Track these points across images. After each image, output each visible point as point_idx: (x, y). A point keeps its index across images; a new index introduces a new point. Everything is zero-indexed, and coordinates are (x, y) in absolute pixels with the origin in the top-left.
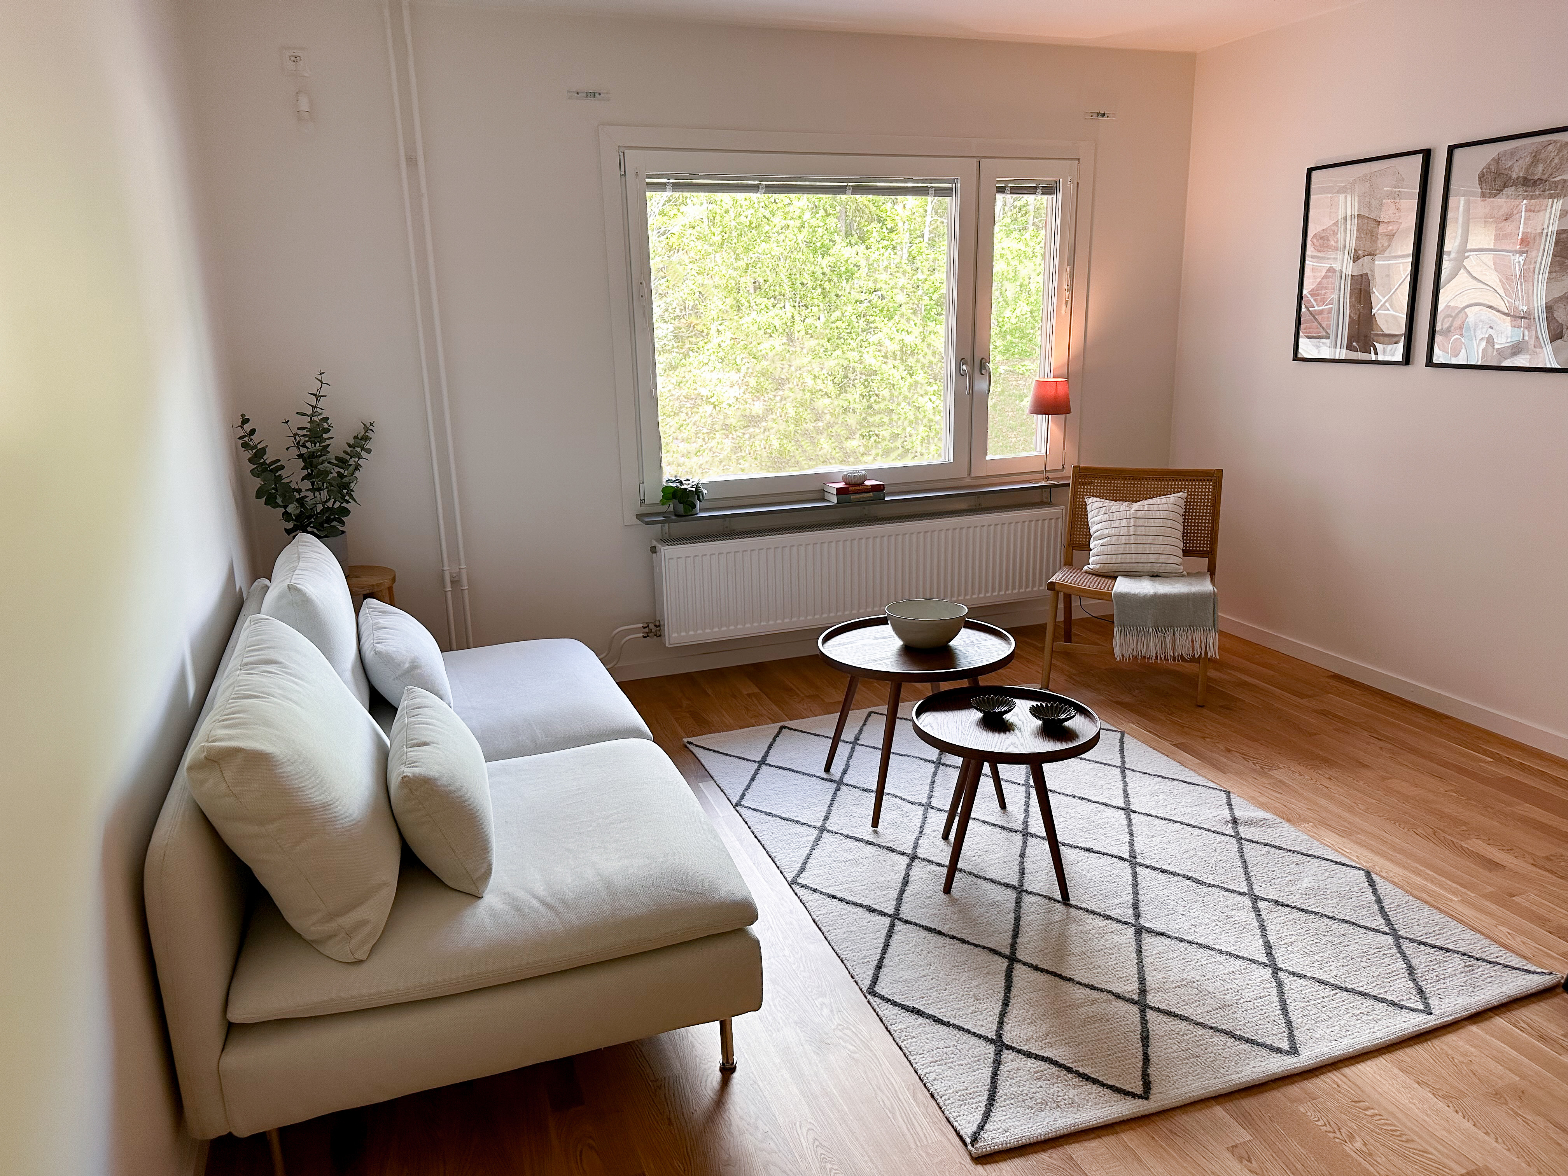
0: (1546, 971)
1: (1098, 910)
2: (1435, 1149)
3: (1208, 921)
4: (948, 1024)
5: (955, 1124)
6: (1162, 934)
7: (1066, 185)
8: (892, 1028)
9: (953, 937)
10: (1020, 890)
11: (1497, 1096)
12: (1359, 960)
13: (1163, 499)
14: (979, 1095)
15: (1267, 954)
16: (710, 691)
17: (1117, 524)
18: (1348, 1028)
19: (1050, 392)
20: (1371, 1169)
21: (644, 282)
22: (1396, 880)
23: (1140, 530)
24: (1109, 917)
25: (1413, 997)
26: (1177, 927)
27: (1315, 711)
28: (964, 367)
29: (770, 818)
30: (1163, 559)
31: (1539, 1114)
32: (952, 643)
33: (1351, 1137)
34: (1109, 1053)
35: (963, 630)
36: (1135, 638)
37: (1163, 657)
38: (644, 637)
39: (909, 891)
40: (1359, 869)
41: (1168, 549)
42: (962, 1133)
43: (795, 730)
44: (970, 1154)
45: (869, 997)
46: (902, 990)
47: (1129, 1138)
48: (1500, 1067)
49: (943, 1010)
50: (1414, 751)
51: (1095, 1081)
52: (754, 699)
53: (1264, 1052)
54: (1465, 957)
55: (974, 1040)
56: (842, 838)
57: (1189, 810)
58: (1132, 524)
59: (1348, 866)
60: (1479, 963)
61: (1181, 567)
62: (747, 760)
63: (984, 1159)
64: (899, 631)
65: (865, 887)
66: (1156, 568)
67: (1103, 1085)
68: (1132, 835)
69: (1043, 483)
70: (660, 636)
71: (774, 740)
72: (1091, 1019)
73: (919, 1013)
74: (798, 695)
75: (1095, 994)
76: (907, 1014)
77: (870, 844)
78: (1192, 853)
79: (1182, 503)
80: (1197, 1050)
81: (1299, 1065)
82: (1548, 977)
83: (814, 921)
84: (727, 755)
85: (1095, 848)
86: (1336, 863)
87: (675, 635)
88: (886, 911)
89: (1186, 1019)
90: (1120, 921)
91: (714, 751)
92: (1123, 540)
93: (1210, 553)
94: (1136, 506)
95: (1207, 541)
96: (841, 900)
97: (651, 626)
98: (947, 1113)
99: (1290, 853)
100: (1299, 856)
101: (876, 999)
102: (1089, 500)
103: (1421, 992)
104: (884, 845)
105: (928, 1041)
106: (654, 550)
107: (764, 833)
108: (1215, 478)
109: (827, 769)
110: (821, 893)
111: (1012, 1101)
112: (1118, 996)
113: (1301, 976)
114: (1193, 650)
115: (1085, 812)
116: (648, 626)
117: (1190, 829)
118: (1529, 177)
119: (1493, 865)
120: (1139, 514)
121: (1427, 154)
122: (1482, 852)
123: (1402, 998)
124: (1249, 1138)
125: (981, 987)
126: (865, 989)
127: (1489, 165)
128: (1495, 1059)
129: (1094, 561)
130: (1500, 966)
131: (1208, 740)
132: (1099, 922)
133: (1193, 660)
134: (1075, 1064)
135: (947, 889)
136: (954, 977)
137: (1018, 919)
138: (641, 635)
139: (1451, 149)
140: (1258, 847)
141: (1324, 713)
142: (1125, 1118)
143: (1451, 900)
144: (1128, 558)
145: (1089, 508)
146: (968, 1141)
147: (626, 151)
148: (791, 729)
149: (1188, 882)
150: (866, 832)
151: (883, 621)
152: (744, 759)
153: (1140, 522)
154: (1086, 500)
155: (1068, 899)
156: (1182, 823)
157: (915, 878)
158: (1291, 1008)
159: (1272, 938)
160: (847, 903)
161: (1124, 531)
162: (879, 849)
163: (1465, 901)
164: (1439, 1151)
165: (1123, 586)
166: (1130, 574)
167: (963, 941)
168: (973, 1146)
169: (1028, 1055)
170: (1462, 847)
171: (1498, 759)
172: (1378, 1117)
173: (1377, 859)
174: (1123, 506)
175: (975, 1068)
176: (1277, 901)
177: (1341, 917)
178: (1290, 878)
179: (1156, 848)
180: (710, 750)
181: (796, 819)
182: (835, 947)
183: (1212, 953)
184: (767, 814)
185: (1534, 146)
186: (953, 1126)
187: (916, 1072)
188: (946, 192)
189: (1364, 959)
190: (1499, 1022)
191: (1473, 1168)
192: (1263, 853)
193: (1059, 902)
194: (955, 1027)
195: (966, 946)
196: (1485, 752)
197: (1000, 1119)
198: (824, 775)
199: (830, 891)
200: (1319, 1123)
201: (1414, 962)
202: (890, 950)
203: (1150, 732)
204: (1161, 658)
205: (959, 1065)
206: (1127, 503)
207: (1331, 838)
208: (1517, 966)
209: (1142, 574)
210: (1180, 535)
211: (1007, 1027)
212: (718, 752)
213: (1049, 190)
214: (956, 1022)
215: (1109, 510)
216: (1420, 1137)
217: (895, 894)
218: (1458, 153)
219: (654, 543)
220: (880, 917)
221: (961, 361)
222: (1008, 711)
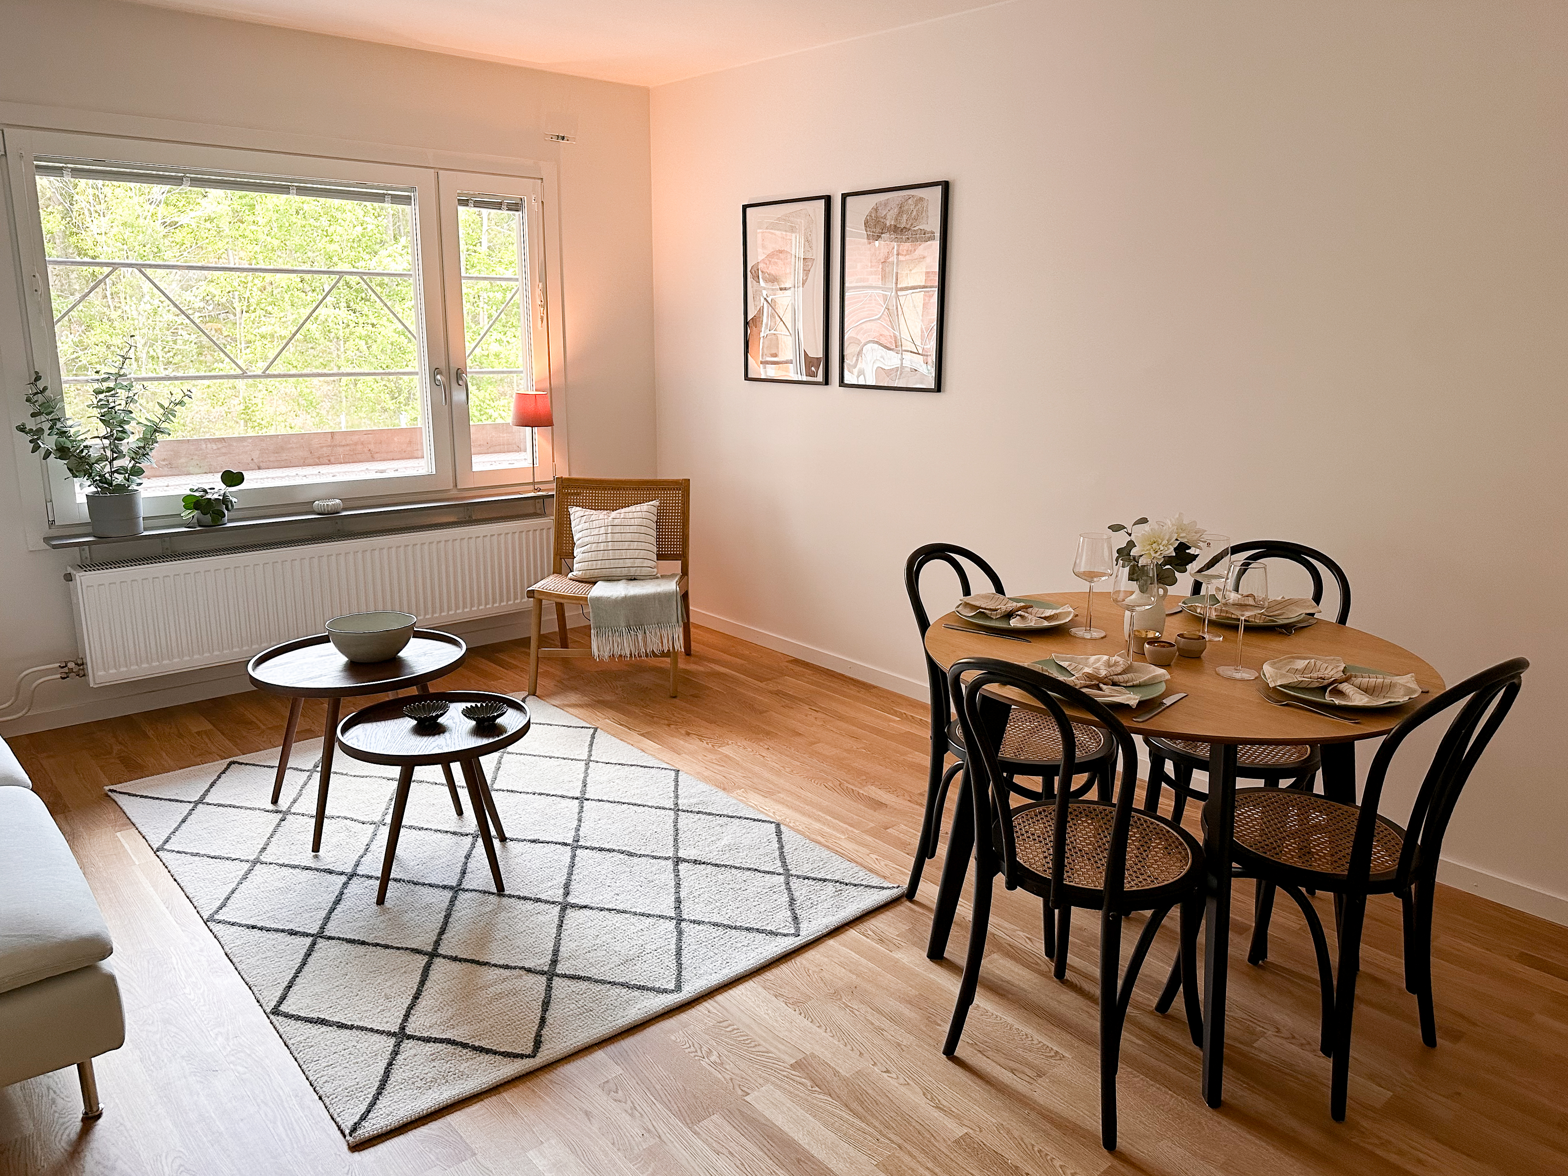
0: (895, 886)
1: (530, 896)
2: (777, 1048)
3: (630, 887)
4: (352, 1027)
5: (338, 1119)
6: (585, 907)
7: (532, 203)
8: (289, 1043)
9: (377, 945)
10: (457, 889)
11: (835, 994)
12: (752, 900)
13: (637, 508)
14: (369, 1088)
15: (676, 908)
16: (151, 733)
17: (596, 532)
18: (728, 961)
19: (531, 406)
20: (720, 1076)
21: (37, 275)
22: (800, 828)
23: (617, 537)
24: (538, 900)
25: (788, 924)
26: (601, 898)
27: (769, 692)
28: (439, 377)
29: (197, 858)
30: (638, 563)
31: (863, 1002)
32: (401, 654)
33: (709, 1053)
34: (509, 1023)
36: (610, 638)
37: (636, 654)
38: (63, 678)
39: (339, 908)
40: (772, 823)
41: (643, 554)
42: (343, 1126)
43: (247, 764)
44: (347, 1144)
45: (272, 1017)
46: (310, 1004)
47: (510, 1093)
48: (844, 970)
49: (349, 1015)
50: (841, 718)
51: (488, 1051)
52: (204, 737)
53: (651, 994)
54: (838, 884)
55: (376, 1037)
56: (277, 867)
57: (639, 792)
58: (609, 531)
59: (763, 821)
60: (848, 887)
61: (655, 570)
62: (181, 801)
63: (357, 1147)
64: (342, 647)
65: (292, 912)
66: (633, 572)
67: (495, 1053)
68: (580, 820)
69: (532, 494)
70: (84, 675)
71: (219, 777)
72: (498, 996)
73: (323, 1022)
74: (259, 728)
75: (507, 973)
76: (310, 1025)
77: (307, 869)
78: (631, 829)
79: (655, 510)
80: (591, 1005)
81: (678, 1000)
82: (896, 890)
83: (226, 954)
84: (157, 798)
85: (541, 839)
86: (754, 820)
87: (101, 673)
88: (309, 932)
89: (588, 979)
90: (549, 902)
91: (142, 796)
92: (602, 546)
93: (683, 556)
94: (614, 514)
95: (679, 545)
96: (261, 929)
97: (71, 665)
98: (331, 1110)
99: (717, 817)
100: (725, 818)
101: (280, 1018)
102: (573, 510)
103: (795, 918)
104: (322, 868)
105: (326, 1048)
106: (69, 578)
107: (185, 874)
108: (683, 487)
109: (275, 801)
110: (240, 925)
111: (402, 1086)
112: (529, 970)
113: (699, 923)
114: (662, 646)
115: (541, 807)
116: (66, 666)
117: (636, 808)
118: (898, 226)
119: (878, 805)
120: (616, 522)
121: (828, 199)
122: (873, 795)
123: (779, 927)
124: (621, 1071)
125: (395, 986)
126: (268, 1011)
127: (871, 212)
128: (840, 964)
129: (579, 568)
130: (862, 887)
131: (672, 726)
132: (529, 905)
133: (664, 655)
134: (473, 1039)
135: (381, 900)
136: (368, 982)
137: (447, 917)
138: (59, 676)
139: (844, 197)
140: (692, 815)
141: (777, 692)
142: (510, 1079)
143: (839, 839)
144: (607, 564)
145: (573, 517)
146: (347, 1132)
148: (242, 764)
149: (621, 856)
150: (306, 857)
151: (323, 640)
152: (177, 801)
153: (617, 529)
154: (570, 510)
155: (503, 890)
156: (629, 804)
157: (349, 895)
158: (684, 953)
159: (683, 895)
160: (267, 931)
161: (602, 538)
162: (316, 873)
163: (850, 839)
164: (779, 1050)
165: (601, 590)
166: (610, 578)
167: (387, 947)
168: (351, 1136)
169: (427, 1040)
170: (859, 793)
171: (904, 718)
172: (736, 1031)
173: (789, 812)
174: (602, 514)
175: (371, 1063)
176: (696, 860)
177: (748, 866)
178: (713, 839)
179: (600, 829)
180: (137, 796)
181: (226, 856)
182: (245, 976)
183: (627, 916)
184: (192, 854)
185: (900, 199)
186: (335, 1122)
187: (307, 1079)
188: (407, 200)
189: (757, 899)
190: (852, 933)
191: (802, 1057)
192: (694, 820)
193: (493, 894)
194: (362, 1029)
195: (388, 951)
196: (896, 714)
197: (385, 1105)
198: (271, 807)
199: (251, 922)
200: (685, 1047)
201: (796, 894)
202: (306, 968)
203: (621, 725)
205: (354, 1064)
206: (606, 512)
207: (755, 799)
208: (876, 885)
209: (620, 578)
210: (653, 540)
211: (412, 1019)
212: (146, 797)
213: (515, 207)
214: (361, 1024)
215: (589, 518)
216: (765, 1040)
217: (324, 914)
218: (849, 200)
219: (70, 570)
220: (302, 938)
221: (435, 371)
222: (442, 715)
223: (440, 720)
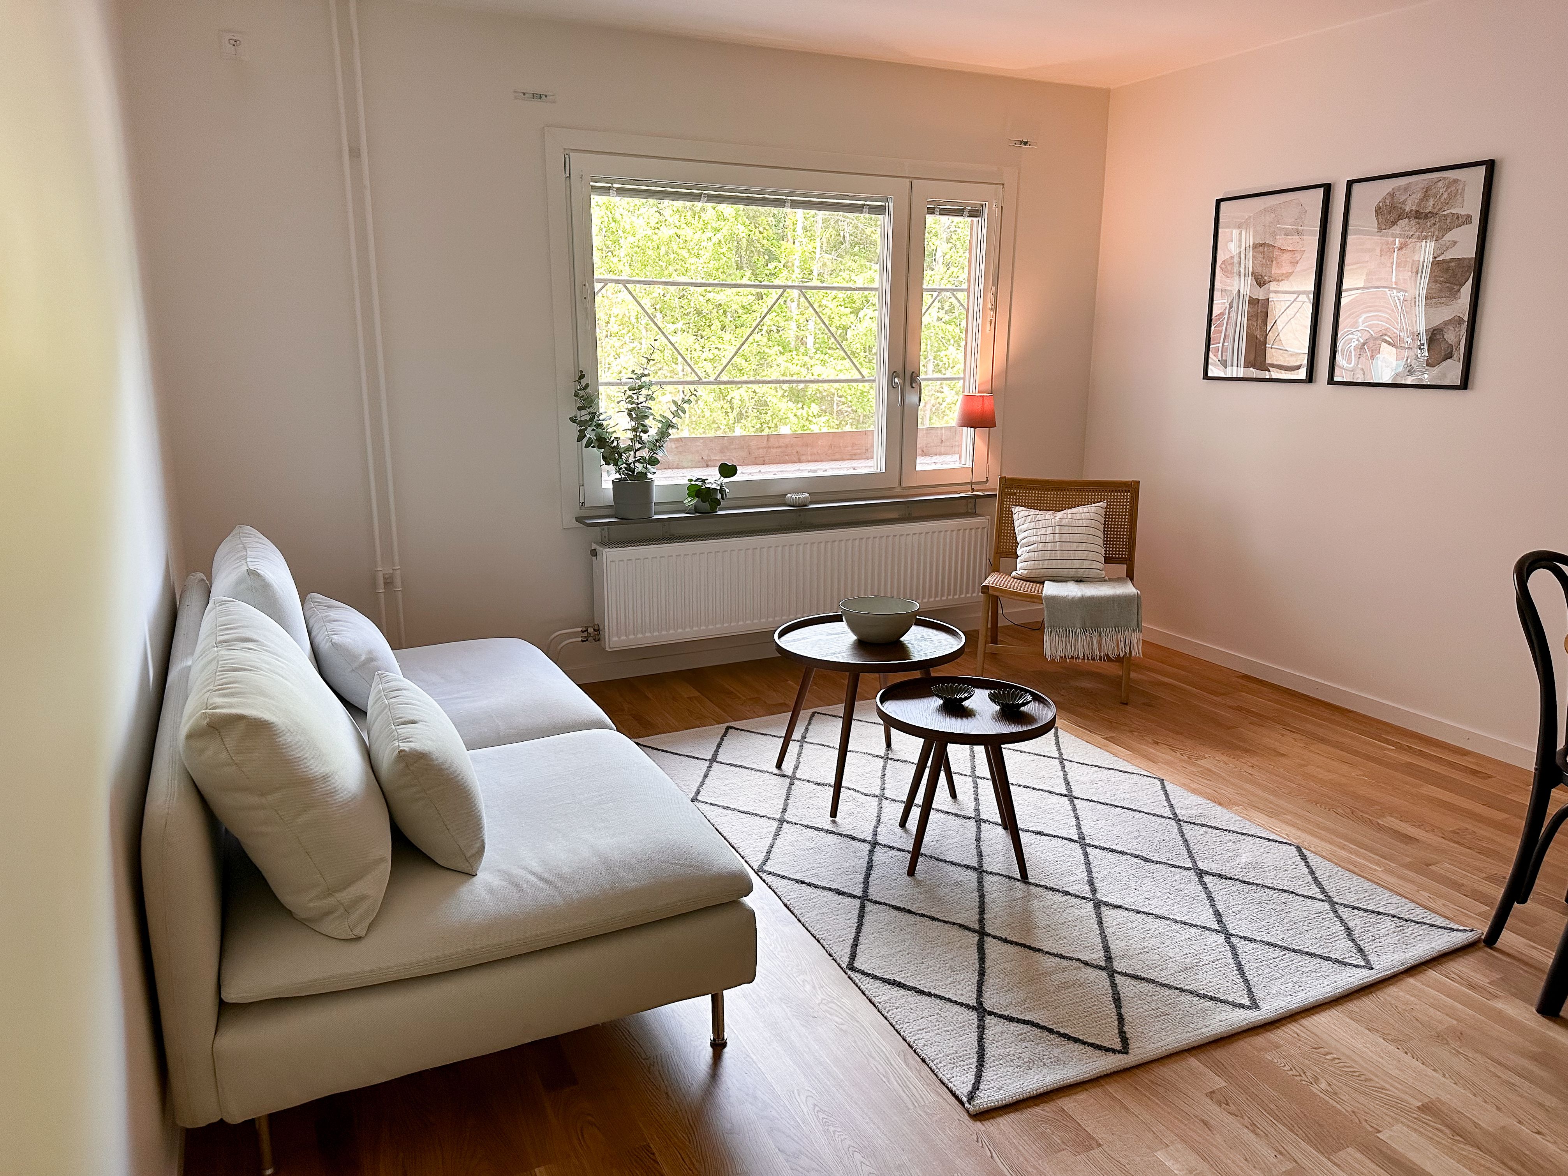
0: (1468, 929)
1: (1057, 887)
2: (1392, 1086)
3: (1160, 894)
4: (929, 994)
5: (950, 1085)
6: (1120, 907)
7: (991, 208)
8: (876, 1000)
9: (923, 915)
10: (980, 870)
11: (1440, 1038)
12: (1301, 924)
13: (1085, 509)
14: (969, 1058)
15: (1218, 921)
16: (650, 696)
17: (1043, 531)
18: (1300, 984)
19: (977, 407)
20: (1338, 1106)
21: (587, 284)
22: (1325, 854)
23: (1065, 537)
24: (1067, 893)
25: (1354, 955)
26: (1133, 901)
27: (1230, 707)
28: (896, 380)
29: (728, 812)
30: (1086, 564)
31: (1477, 1051)
32: (902, 639)
33: (1316, 1079)
34: (1085, 1014)
35: (914, 628)
36: (1064, 639)
37: (1090, 656)
38: (583, 641)
39: (874, 874)
40: (1291, 845)
41: (1091, 555)
42: (958, 1093)
43: (742, 730)
44: (968, 1111)
45: (849, 972)
46: (881, 965)
47: (1114, 1088)
48: (1438, 1013)
49: (923, 982)
50: (1323, 740)
51: (1076, 1040)
52: (695, 702)
53: (1228, 1008)
54: (1395, 919)
55: (956, 1008)
56: (802, 828)
57: (1128, 796)
58: (1057, 531)
59: (1280, 842)
60: (1409, 923)
61: (1103, 572)
62: (698, 758)
63: (983, 1115)
64: (853, 627)
65: (832, 873)
66: (1081, 573)
67: (1084, 1043)
68: (1077, 818)
69: (969, 494)
70: (599, 640)
71: (722, 739)
72: (1065, 986)
73: (900, 985)
74: (740, 698)
75: (1065, 963)
76: (889, 987)
77: (831, 833)
78: (1136, 834)
79: (1103, 512)
80: (1166, 1009)
81: (1261, 1017)
82: (1470, 934)
83: (785, 905)
84: (677, 754)
85: (1046, 832)
86: (1269, 840)
87: (615, 639)
88: (854, 893)
89: (1153, 981)
90: (1079, 897)
91: (663, 751)
92: (1049, 546)
93: (1129, 561)
94: (1059, 515)
95: (1126, 548)
96: (809, 884)
97: (590, 630)
98: (940, 1075)
99: (1226, 833)
100: (1235, 835)
101: (856, 974)
102: (1016, 510)
103: (1361, 950)
104: (844, 833)
105: (912, 1011)
106: (594, 553)
107: (725, 825)
108: (1132, 489)
109: (779, 765)
110: (790, 879)
111: (1001, 1062)
112: (1086, 963)
113: (1251, 940)
114: (1118, 650)
115: (1031, 799)
116: (587, 630)
117: (1131, 813)
118: (1421, 210)
119: (1408, 839)
120: (1064, 522)
121: (1328, 188)
122: (1396, 828)
123: (1344, 956)
124: (1224, 1084)
125: (956, 959)
126: (844, 966)
127: (1385, 198)
128: (1432, 1006)
129: (1022, 569)
130: (1427, 926)
131: (1136, 733)
132: (1059, 897)
133: (1119, 659)
134: (1055, 1026)
135: (911, 872)
136: (928, 951)
137: (982, 897)
138: (580, 639)
139: (1350, 184)
140: (1197, 828)
141: (1239, 709)
142: (1109, 1072)
143: (1375, 870)
144: (1054, 564)
145: (1015, 517)
146: (965, 1099)
147: (571, 154)
148: (737, 729)
149: (1136, 860)
150: (825, 822)
151: (837, 619)
152: (694, 757)
153: (1065, 530)
154: (1013, 509)
155: (1027, 878)
156: (1123, 808)
157: (879, 863)
158: (1246, 968)
159: (1220, 908)
160: (816, 887)
161: (1049, 538)
162: (840, 837)
163: (1387, 871)
164: (1397, 1089)
165: (1050, 589)
166: (1055, 579)
167: (933, 919)
168: (970, 1104)
169: (1011, 1019)
170: (1378, 824)
171: (1399, 747)
172: (1337, 1061)
173: (1304, 836)
174: (1048, 515)
175: (961, 1033)
176: (1221, 875)
177: (1280, 887)
178: (1231, 854)
179: (1102, 830)
180: (659, 750)
181: (754, 812)
182: (810, 929)
183: (1168, 922)
184: (724, 808)
185: (1425, 183)
186: (947, 1088)
187: (904, 1040)
188: (880, 210)
189: (1306, 923)
190: (1432, 974)
191: (1426, 1100)
192: (1201, 833)
193: (1018, 880)
194: (936, 996)
195: (935, 923)
196: (1387, 742)
197: (992, 1078)
198: (776, 771)
199: (798, 877)
200: (1285, 1068)
201: (1351, 924)
202: (864, 929)
203: (1080, 727)
204: (1088, 658)
205: (945, 1031)
206: (1051, 512)
207: (1262, 818)
208: (1441, 925)
209: (1067, 579)
210: (1101, 542)
211: (986, 995)
212: (667, 752)
213: (975, 213)
214: (937, 992)
215: (1035, 518)
216: (1377, 1076)
217: (861, 878)
218: (1356, 187)
219: (594, 546)
220: (850, 899)
221: (893, 375)
222: (966, 699)
223: (966, 703)
